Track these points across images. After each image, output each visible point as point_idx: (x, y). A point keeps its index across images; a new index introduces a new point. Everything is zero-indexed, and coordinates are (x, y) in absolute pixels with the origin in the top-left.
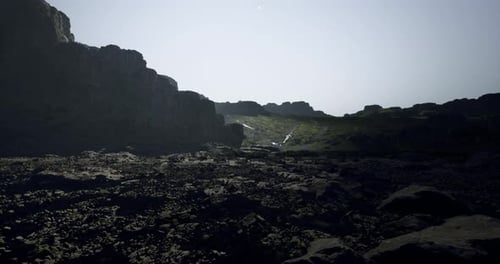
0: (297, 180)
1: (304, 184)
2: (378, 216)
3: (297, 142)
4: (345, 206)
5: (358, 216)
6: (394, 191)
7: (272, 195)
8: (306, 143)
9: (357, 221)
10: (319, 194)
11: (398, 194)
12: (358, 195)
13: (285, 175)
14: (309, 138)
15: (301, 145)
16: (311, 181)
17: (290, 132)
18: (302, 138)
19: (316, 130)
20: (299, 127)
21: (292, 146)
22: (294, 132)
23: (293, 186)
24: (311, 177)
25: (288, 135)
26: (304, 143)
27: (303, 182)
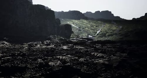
0: (102, 57)
7: (88, 66)
13: (96, 55)
14: (111, 33)
15: (106, 37)
16: (110, 58)
17: (99, 29)
18: (107, 33)
19: (115, 28)
20: (105, 26)
21: (100, 38)
22: (102, 29)
23: (100, 61)
24: (111, 56)
25: (98, 31)
26: (108, 36)
27: (105, 58)
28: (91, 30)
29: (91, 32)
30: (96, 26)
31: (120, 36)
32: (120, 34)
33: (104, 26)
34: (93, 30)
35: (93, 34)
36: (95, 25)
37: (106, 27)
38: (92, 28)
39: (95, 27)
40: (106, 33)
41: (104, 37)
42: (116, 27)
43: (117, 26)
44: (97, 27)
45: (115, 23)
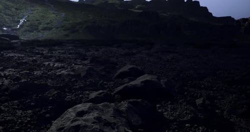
0: (63, 67)
1: (69, 69)
2: (113, 81)
3: (33, 27)
4: (98, 79)
5: (105, 82)
6: (119, 69)
8: (45, 29)
9: (105, 84)
10: (82, 75)
11: (121, 70)
12: (103, 73)
13: (52, 65)
14: (47, 24)
15: (39, 31)
16: (73, 67)
17: (24, 16)
18: (40, 24)
19: (53, 15)
20: (34, 10)
21: (28, 32)
22: (28, 16)
23: (62, 72)
24: (72, 65)
25: (22, 18)
26: (42, 30)
27: (67, 68)
28: (5, 16)
29: (7, 20)
30: (16, 9)
31: (64, 30)
32: (63, 27)
33: (32, 10)
34: (9, 15)
35: (12, 25)
36: (13, 7)
37: (36, 11)
38: (8, 12)
39: (13, 10)
40: (38, 23)
41: (35, 31)
42: (54, 13)
43: (57, 12)
44: (19, 11)
45: (52, 6)
